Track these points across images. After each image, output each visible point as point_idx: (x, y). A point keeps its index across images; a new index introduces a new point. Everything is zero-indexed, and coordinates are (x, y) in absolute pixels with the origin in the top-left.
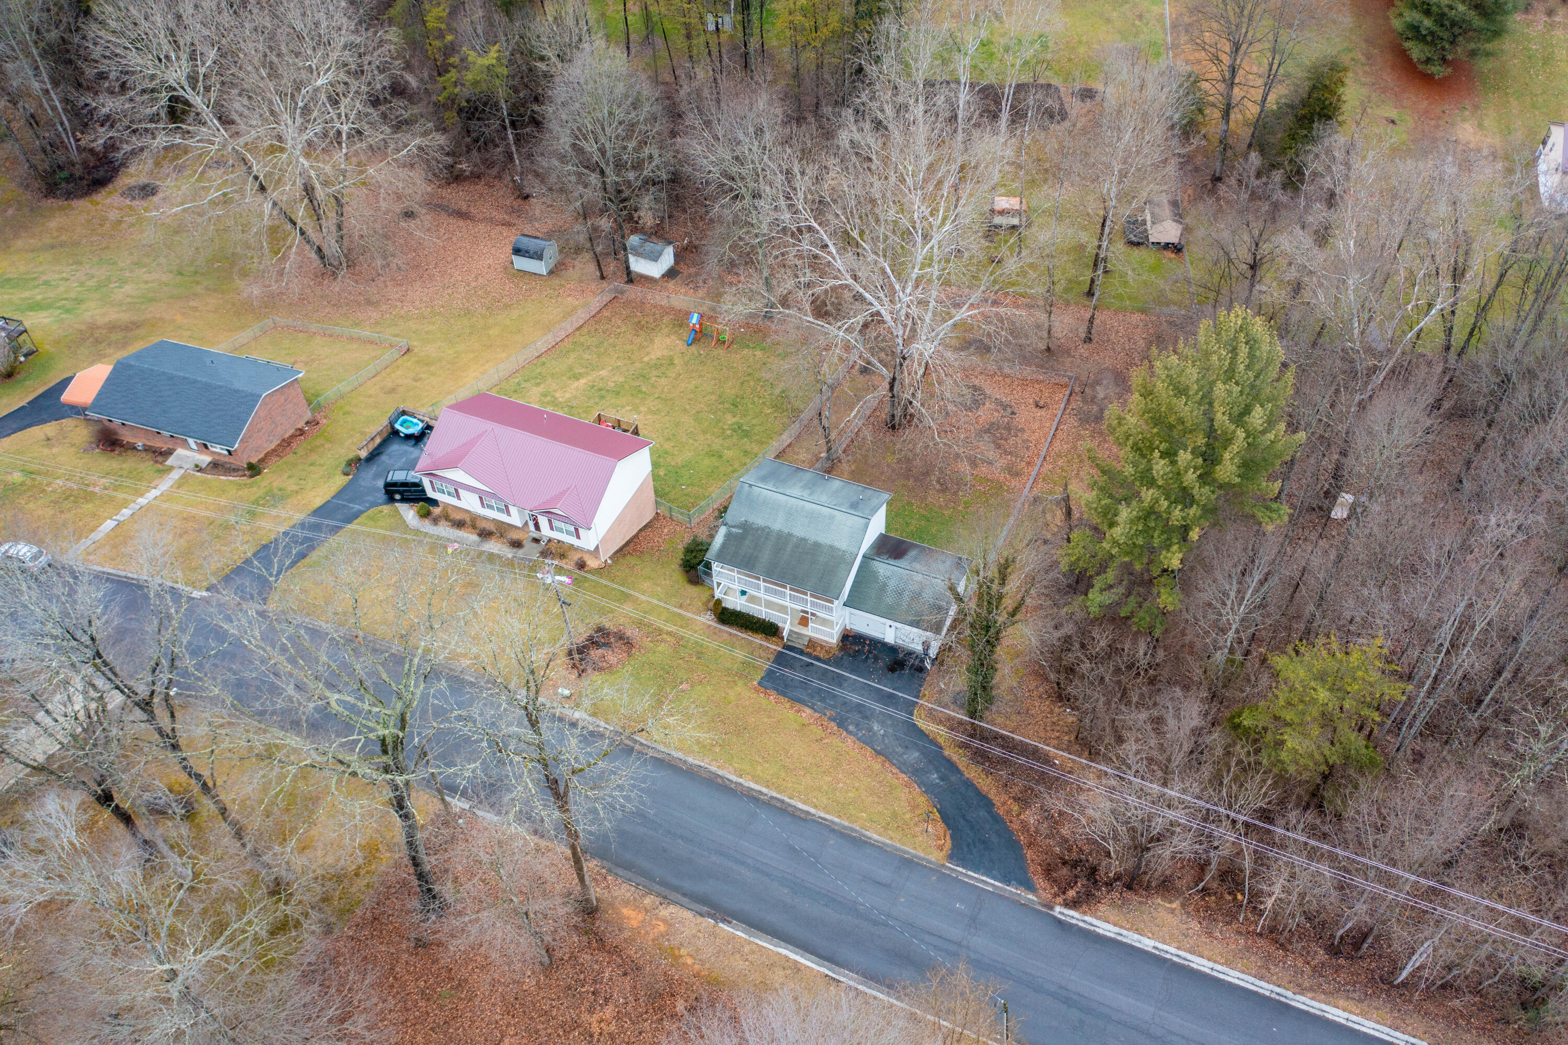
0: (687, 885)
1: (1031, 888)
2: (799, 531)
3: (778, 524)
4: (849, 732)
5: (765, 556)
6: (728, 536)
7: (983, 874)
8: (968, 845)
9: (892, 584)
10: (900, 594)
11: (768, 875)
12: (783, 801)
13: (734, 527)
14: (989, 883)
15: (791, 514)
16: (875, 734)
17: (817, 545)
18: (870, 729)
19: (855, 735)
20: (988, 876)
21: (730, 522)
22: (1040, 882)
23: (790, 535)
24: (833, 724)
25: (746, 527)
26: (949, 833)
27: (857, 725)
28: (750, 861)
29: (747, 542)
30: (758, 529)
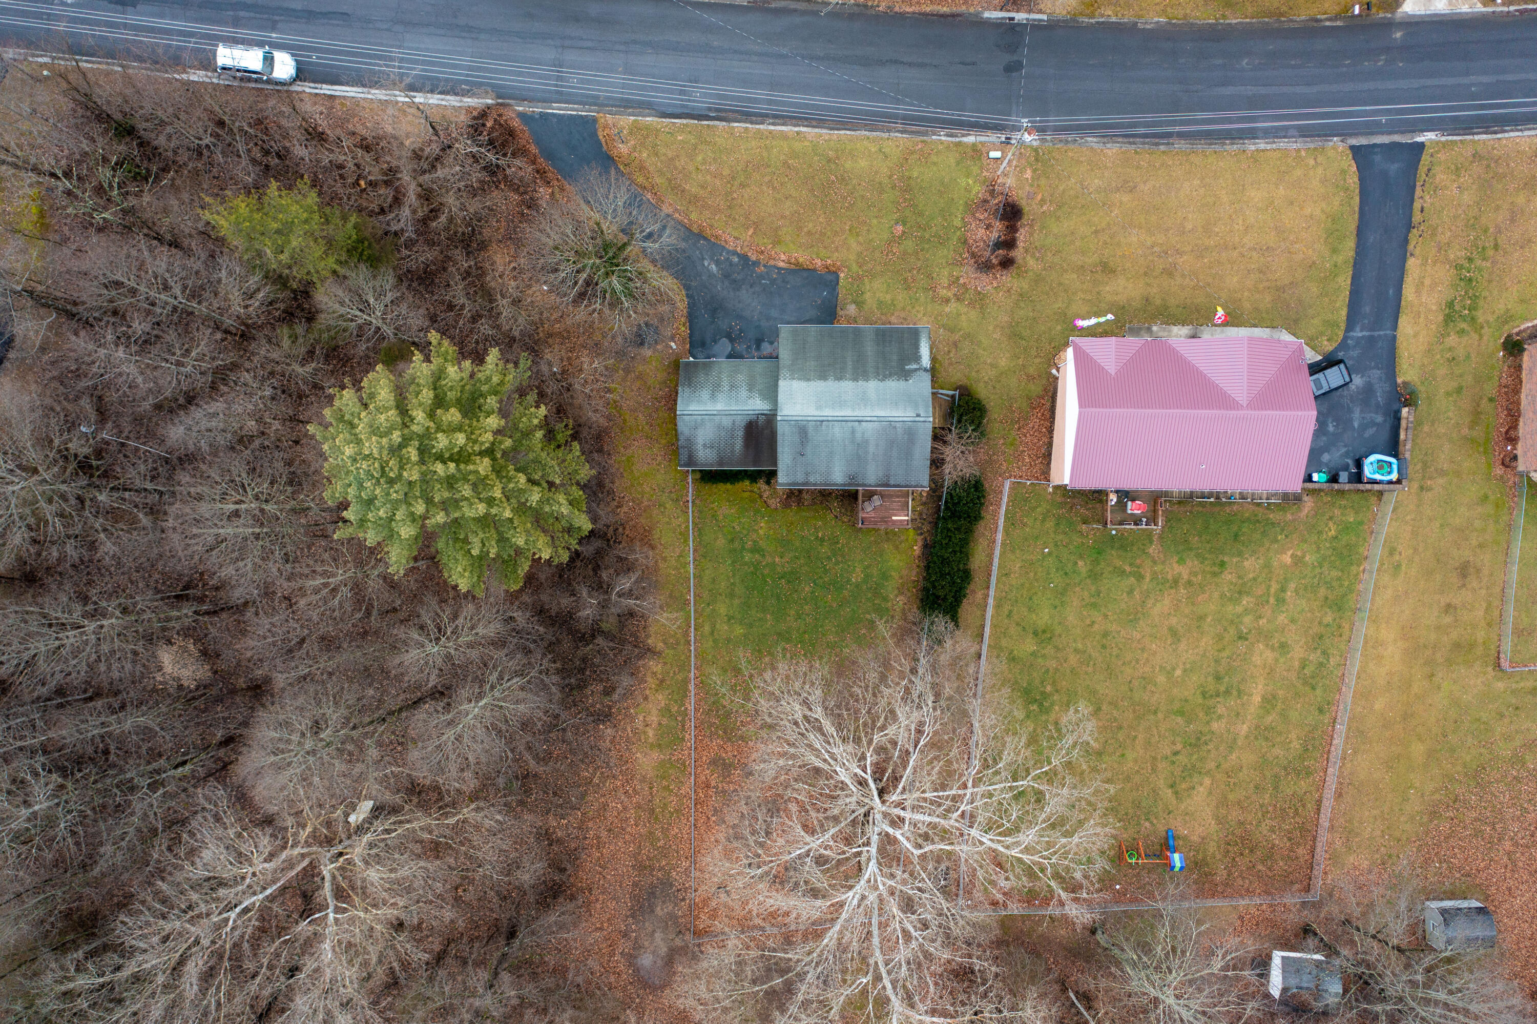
0: (797, 20)
1: (521, 115)
2: (847, 386)
3: (872, 386)
4: (735, 253)
5: (870, 348)
6: (917, 358)
7: (564, 115)
8: (584, 139)
9: (744, 393)
10: (732, 387)
11: (735, 52)
12: (752, 123)
13: (916, 370)
14: (557, 109)
15: (864, 400)
16: (712, 259)
17: (823, 377)
18: (718, 263)
19: (728, 252)
20: (560, 115)
21: (921, 373)
22: (516, 123)
23: (855, 379)
24: (754, 258)
25: (905, 375)
26: (605, 148)
27: (731, 264)
28: (756, 58)
29: (895, 357)
30: (891, 375)
